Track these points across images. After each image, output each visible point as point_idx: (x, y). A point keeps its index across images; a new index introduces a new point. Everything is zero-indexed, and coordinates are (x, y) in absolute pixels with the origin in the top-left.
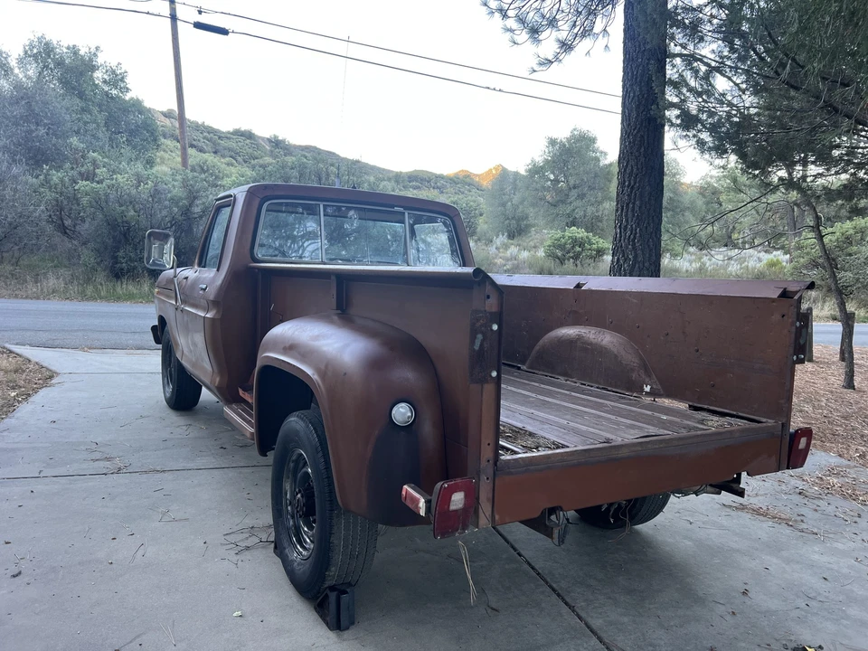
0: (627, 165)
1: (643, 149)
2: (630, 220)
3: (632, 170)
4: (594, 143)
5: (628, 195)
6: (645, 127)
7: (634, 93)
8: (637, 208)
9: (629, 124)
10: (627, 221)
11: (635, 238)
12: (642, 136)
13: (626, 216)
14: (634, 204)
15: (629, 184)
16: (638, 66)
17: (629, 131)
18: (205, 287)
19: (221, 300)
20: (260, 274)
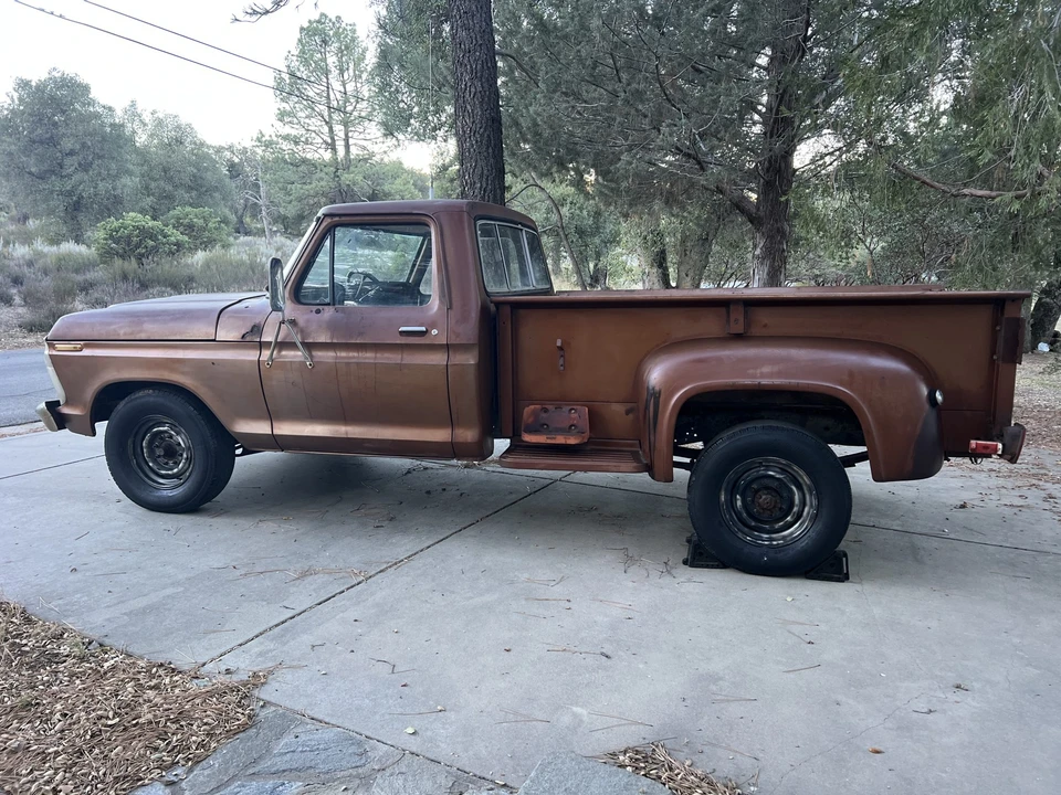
17: (473, 129)
18: (424, 329)
19: (476, 342)
20: (507, 309)
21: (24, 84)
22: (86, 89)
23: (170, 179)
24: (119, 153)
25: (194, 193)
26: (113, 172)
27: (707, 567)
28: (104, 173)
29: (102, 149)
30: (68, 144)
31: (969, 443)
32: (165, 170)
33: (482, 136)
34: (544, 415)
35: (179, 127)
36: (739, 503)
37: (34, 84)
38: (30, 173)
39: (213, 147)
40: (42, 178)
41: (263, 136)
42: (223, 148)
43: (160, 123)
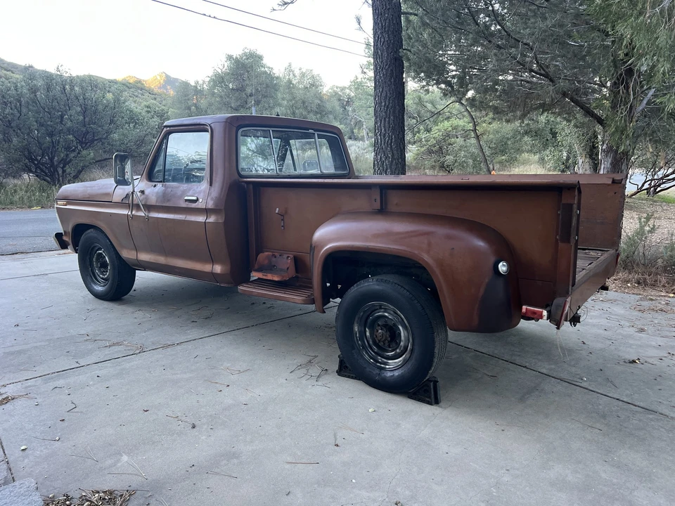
0: (382, 91)
1: (393, 80)
2: (387, 129)
3: (386, 95)
4: (262, 60)
5: (385, 112)
6: (393, 64)
7: (384, 39)
8: (391, 122)
9: (382, 61)
10: (385, 130)
11: (391, 142)
12: (392, 70)
13: (384, 127)
14: (389, 118)
15: (385, 104)
16: (385, 20)
17: (382, 66)
18: (194, 198)
19: (223, 208)
20: (251, 186)
21: (230, 57)
22: (260, 58)
23: (306, 108)
24: (275, 94)
25: (318, 116)
26: (271, 105)
27: (349, 377)
28: (267, 105)
29: (266, 92)
30: (249, 90)
31: (521, 308)
32: (304, 102)
33: (387, 70)
34: (274, 259)
35: (313, 77)
36: (368, 334)
37: (234, 57)
38: (231, 107)
39: (340, 88)
40: (236, 110)
41: (357, 79)
42: (345, 87)
43: (303, 75)
